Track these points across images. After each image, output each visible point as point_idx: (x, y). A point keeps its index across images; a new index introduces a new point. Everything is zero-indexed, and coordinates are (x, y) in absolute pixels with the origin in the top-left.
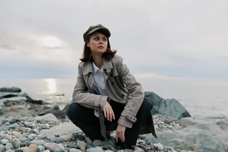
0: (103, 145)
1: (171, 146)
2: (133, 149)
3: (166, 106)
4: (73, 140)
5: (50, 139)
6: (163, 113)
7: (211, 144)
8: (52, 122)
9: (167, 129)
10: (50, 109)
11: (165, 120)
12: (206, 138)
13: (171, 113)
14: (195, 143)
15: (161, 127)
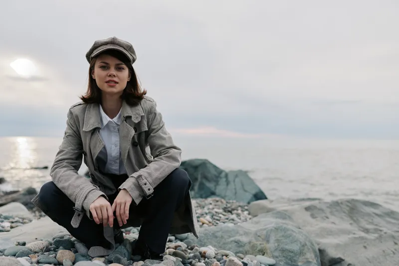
0: (108, 256)
1: (229, 250)
2: (161, 259)
3: (228, 183)
4: (52, 249)
5: (4, 250)
6: (223, 194)
7: (292, 243)
8: (17, 219)
9: (226, 222)
10: (18, 194)
11: (225, 206)
12: (285, 232)
13: (236, 193)
14: (268, 241)
15: (216, 218)
